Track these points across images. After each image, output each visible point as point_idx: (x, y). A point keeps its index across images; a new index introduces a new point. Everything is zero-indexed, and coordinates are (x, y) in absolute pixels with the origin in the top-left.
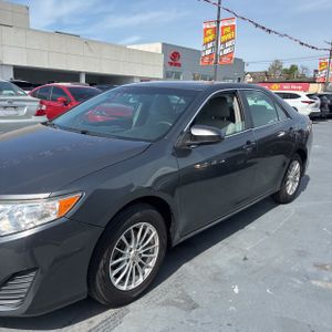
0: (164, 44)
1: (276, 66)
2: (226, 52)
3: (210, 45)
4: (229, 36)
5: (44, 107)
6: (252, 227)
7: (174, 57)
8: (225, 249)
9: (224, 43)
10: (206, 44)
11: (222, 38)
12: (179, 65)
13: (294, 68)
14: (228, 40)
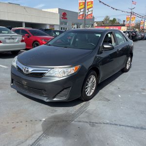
0: (59, 9)
1: (107, 19)
2: (89, 13)
3: (82, 10)
4: (91, 6)
5: (24, 39)
6: (117, 79)
7: (64, 15)
8: (111, 86)
9: (88, 9)
10: (80, 10)
11: (87, 7)
12: (66, 18)
13: (114, 20)
14: (90, 8)
